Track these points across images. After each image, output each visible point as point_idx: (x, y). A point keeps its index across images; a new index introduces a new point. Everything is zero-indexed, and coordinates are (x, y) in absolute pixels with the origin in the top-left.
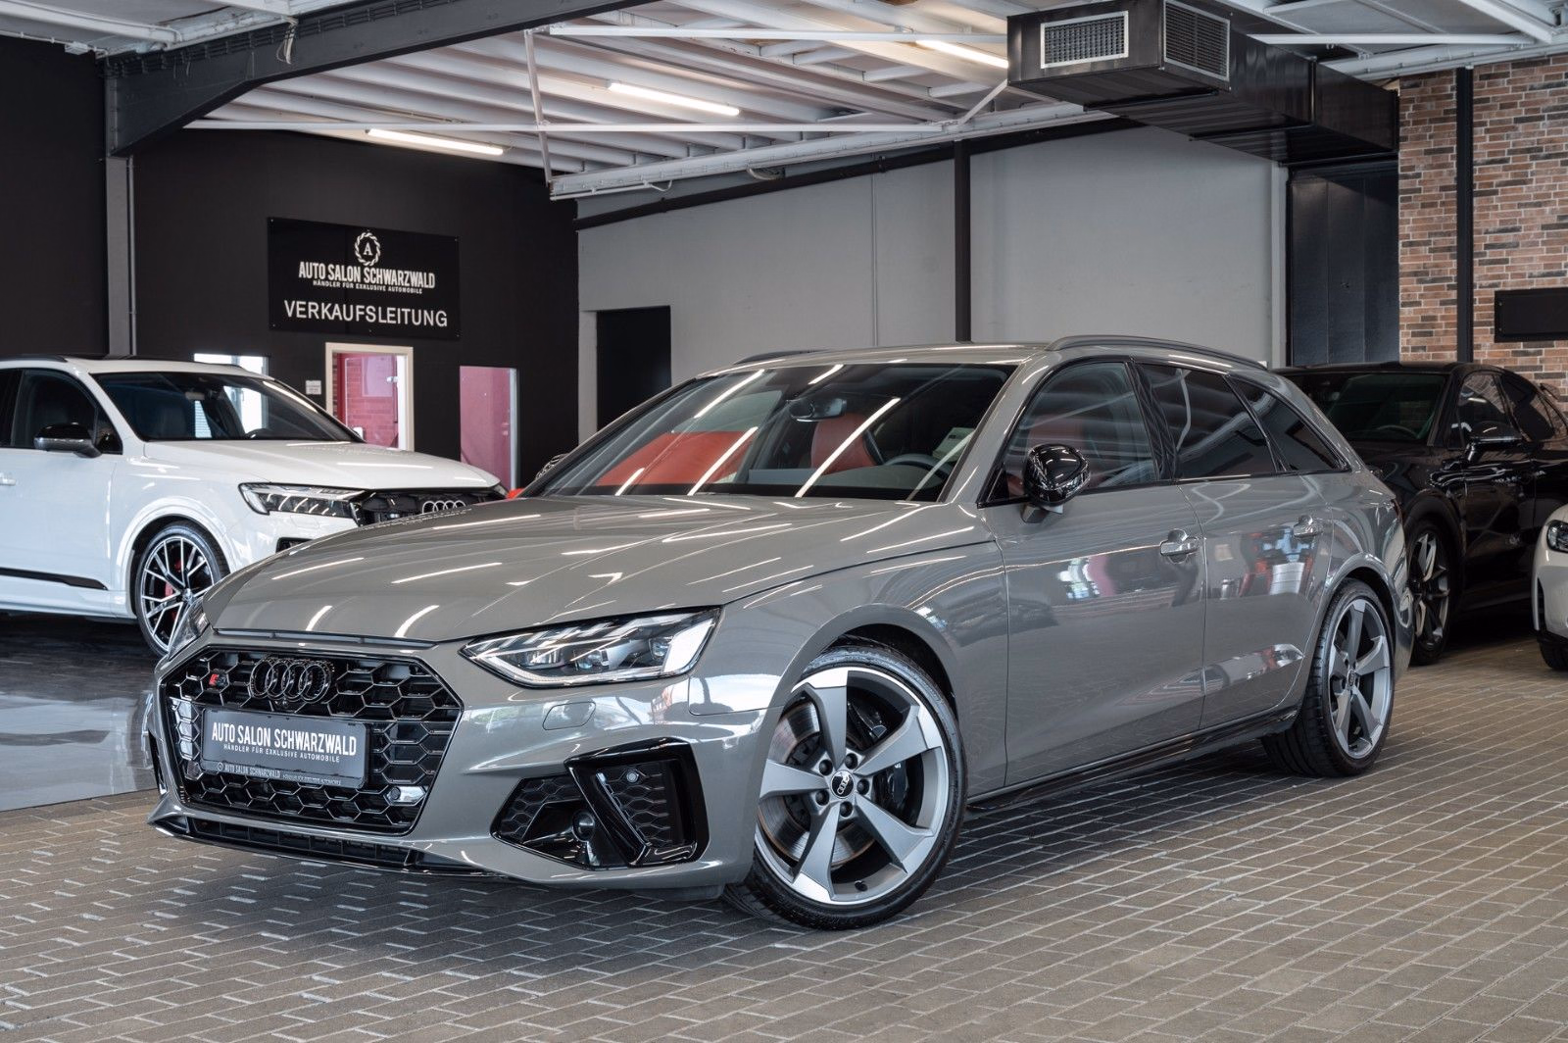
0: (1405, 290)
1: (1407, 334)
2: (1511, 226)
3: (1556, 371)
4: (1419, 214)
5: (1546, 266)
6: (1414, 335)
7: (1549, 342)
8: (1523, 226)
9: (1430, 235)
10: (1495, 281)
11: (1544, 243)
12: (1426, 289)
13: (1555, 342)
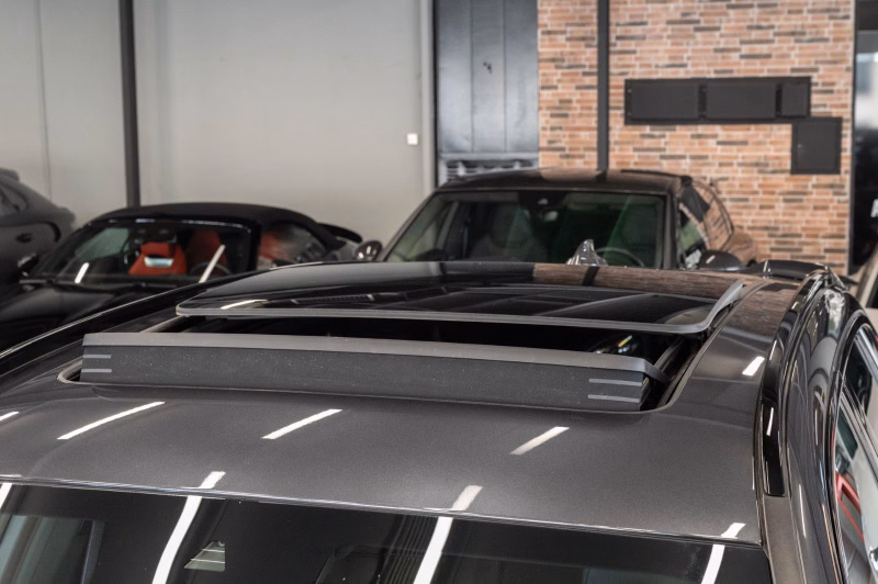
0: (544, 75)
1: (545, 115)
2: (638, 20)
3: (679, 153)
4: (557, 4)
5: (671, 58)
6: (552, 116)
7: (672, 127)
8: (650, 20)
9: (567, 25)
10: (625, 70)
11: (669, 37)
12: (563, 74)
13: (678, 127)
